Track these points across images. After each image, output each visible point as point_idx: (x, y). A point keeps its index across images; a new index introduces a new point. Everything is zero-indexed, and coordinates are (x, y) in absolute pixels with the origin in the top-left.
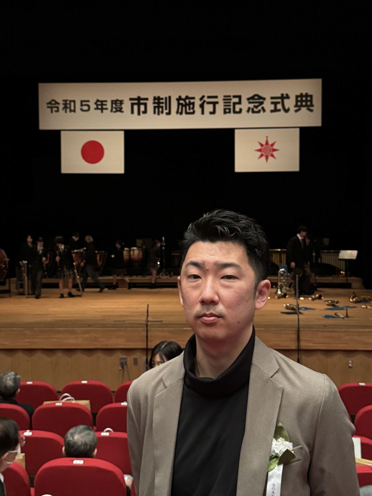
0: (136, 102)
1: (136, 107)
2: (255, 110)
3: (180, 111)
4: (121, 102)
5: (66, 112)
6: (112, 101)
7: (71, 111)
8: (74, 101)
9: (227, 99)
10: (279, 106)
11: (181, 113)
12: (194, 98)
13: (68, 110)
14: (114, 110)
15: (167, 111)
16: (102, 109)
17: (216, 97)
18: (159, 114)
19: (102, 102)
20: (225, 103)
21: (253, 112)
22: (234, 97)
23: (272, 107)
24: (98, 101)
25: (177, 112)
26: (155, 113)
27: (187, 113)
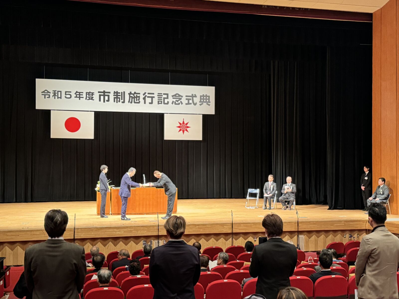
0: (103, 94)
1: (102, 97)
2: (177, 103)
3: (131, 101)
4: (93, 94)
5: (55, 98)
6: (87, 93)
7: (58, 98)
8: (61, 92)
9: (160, 95)
10: (191, 101)
11: (131, 103)
12: (139, 94)
13: (56, 97)
14: (88, 98)
15: (123, 101)
16: (80, 98)
17: (153, 94)
18: (117, 102)
19: (80, 93)
20: (158, 97)
21: (175, 104)
22: (164, 94)
23: (187, 102)
24: (77, 92)
25: (129, 102)
26: (114, 101)
27: (135, 102)
